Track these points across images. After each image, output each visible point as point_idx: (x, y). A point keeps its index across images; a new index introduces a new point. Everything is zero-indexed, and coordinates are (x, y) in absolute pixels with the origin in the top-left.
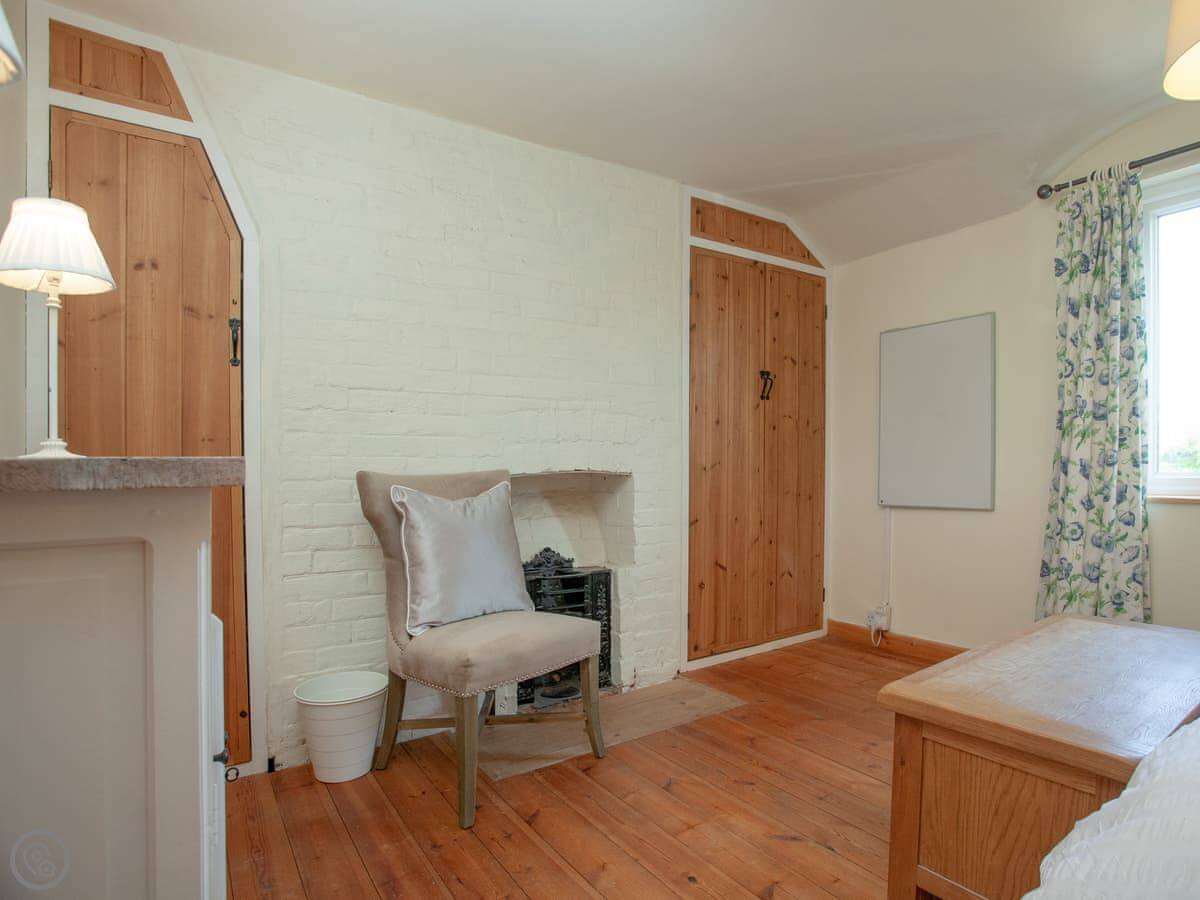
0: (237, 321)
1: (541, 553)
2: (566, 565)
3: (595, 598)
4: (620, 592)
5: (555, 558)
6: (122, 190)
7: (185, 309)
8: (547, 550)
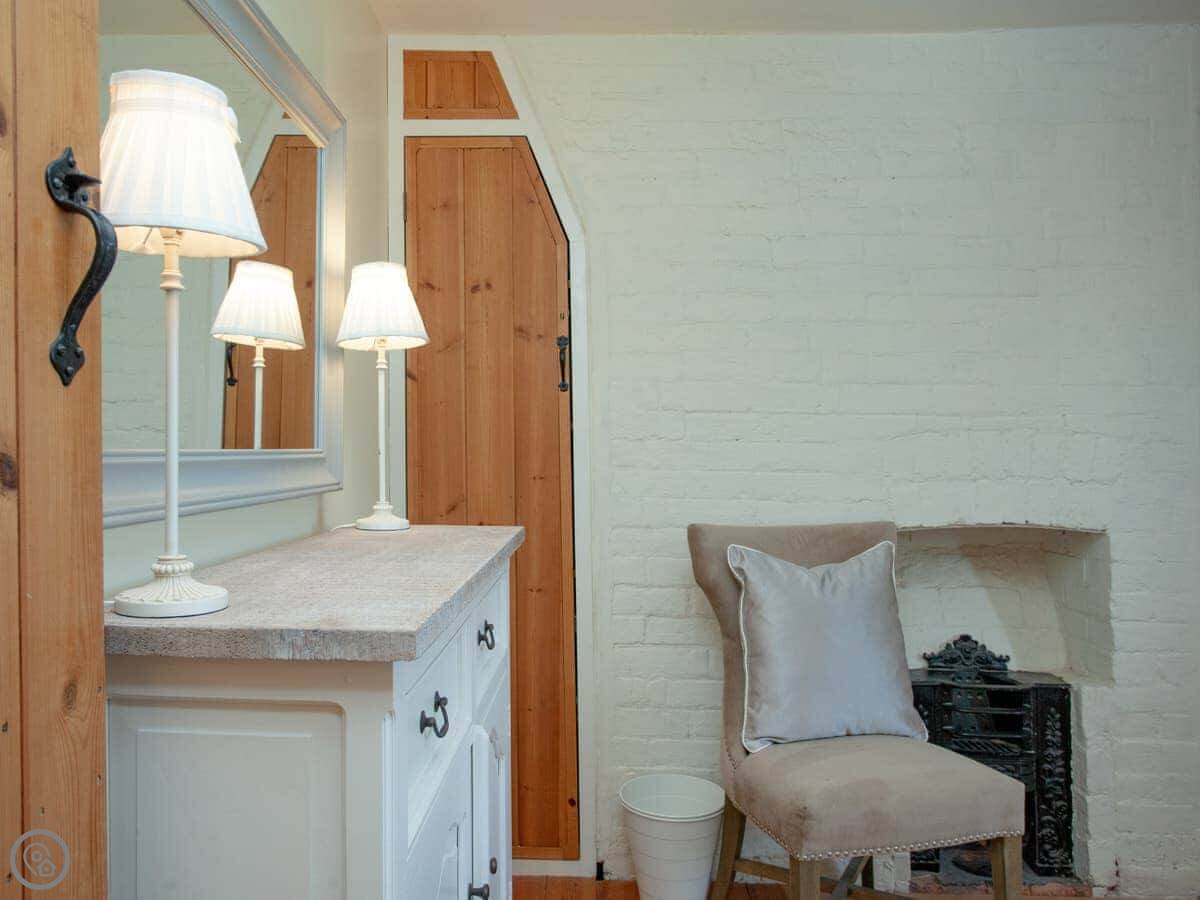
0: (565, 339)
1: (955, 643)
2: (997, 665)
3: (1042, 728)
4: (1085, 725)
5: (979, 653)
6: (460, 209)
7: (515, 329)
8: (966, 638)
